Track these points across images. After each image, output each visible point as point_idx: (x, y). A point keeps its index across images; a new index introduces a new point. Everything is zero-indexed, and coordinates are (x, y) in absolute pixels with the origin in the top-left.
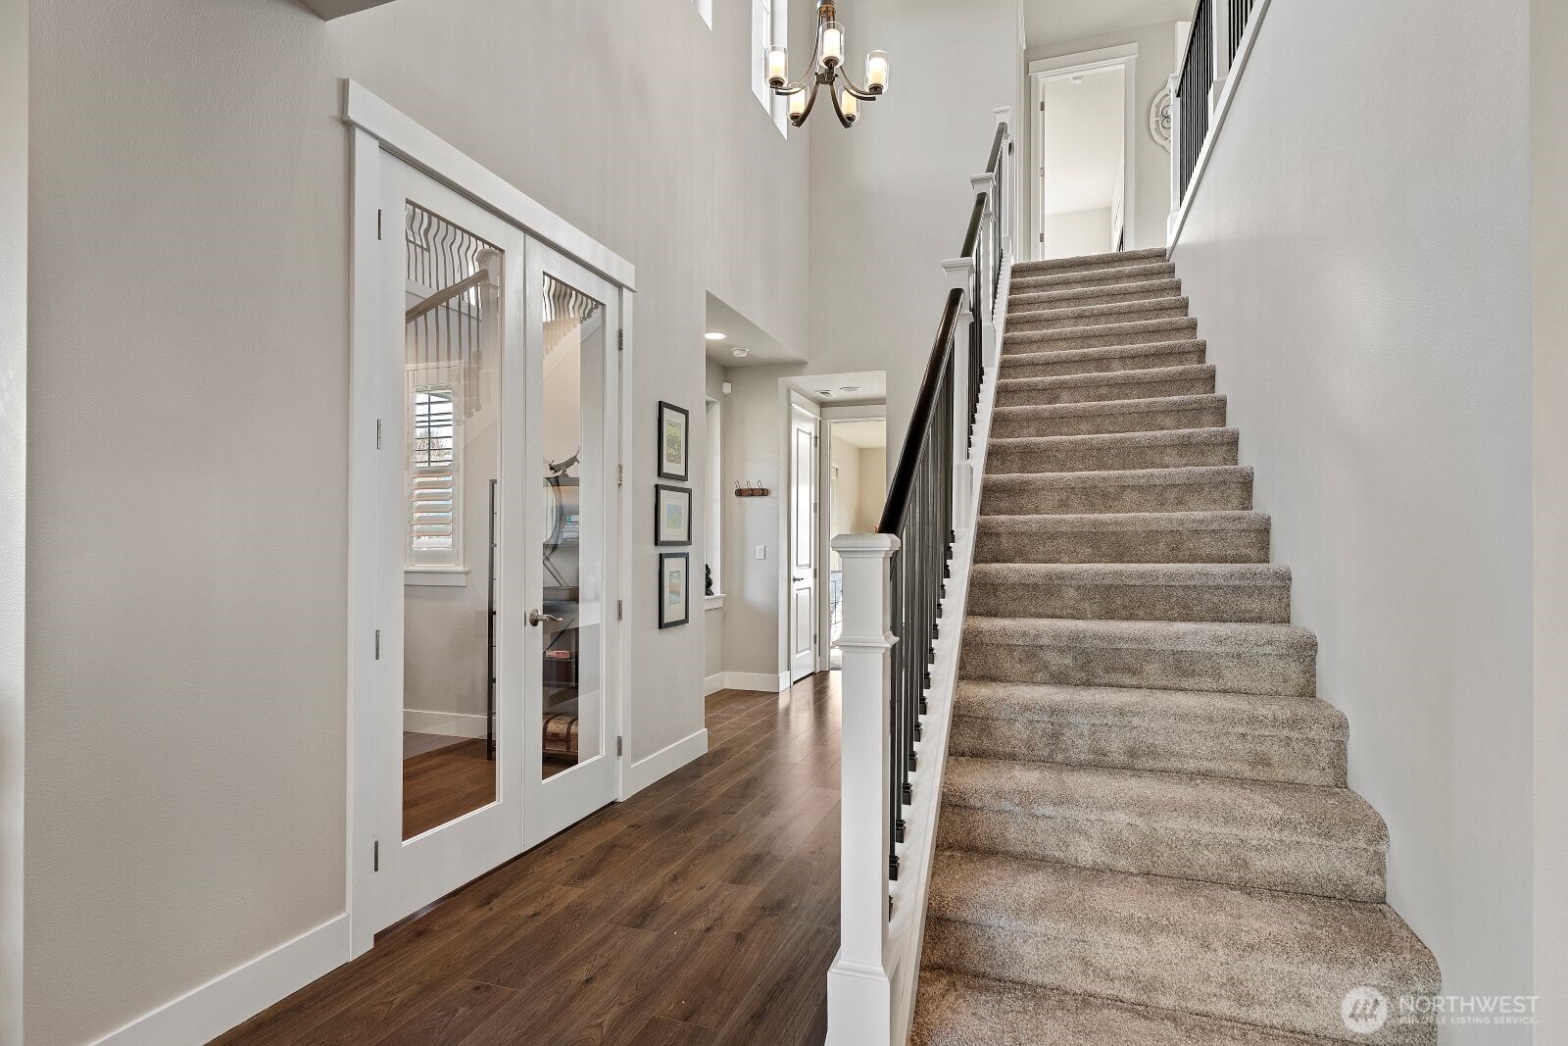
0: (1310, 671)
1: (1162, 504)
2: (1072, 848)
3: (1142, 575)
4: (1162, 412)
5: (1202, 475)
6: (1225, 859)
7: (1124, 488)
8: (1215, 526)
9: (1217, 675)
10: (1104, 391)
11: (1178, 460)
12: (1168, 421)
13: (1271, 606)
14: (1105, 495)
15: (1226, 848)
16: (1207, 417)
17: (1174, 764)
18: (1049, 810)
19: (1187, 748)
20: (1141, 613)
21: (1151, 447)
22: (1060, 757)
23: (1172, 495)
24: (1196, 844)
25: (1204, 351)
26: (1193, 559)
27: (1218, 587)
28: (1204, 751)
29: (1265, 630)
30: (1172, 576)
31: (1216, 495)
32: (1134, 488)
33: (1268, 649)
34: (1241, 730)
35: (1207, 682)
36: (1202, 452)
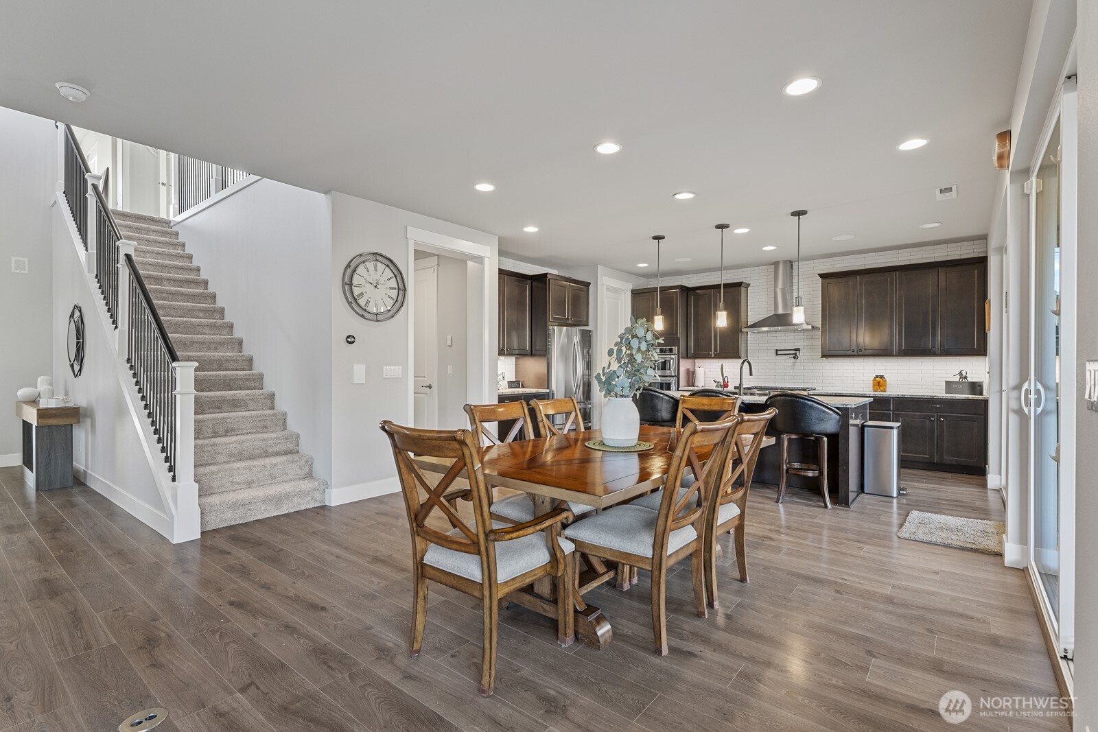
0: (273, 402)
1: (209, 349)
2: (217, 459)
3: (215, 376)
4: (199, 310)
5: (225, 339)
6: (262, 451)
7: (193, 342)
8: (234, 358)
9: (246, 406)
10: (165, 295)
11: (210, 332)
12: (201, 314)
13: (257, 384)
14: (185, 345)
15: (262, 448)
16: (217, 315)
17: (240, 432)
18: (209, 449)
19: (244, 427)
20: (214, 389)
21: (199, 325)
22: (201, 436)
23: (213, 346)
24: (254, 449)
25: (207, 284)
26: (226, 370)
27: (241, 379)
28: (249, 426)
29: (257, 391)
30: (226, 376)
31: (230, 346)
32: (198, 342)
33: (262, 396)
34: (260, 419)
35: (243, 408)
36: (219, 329)
